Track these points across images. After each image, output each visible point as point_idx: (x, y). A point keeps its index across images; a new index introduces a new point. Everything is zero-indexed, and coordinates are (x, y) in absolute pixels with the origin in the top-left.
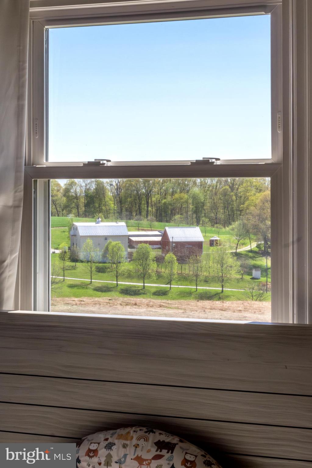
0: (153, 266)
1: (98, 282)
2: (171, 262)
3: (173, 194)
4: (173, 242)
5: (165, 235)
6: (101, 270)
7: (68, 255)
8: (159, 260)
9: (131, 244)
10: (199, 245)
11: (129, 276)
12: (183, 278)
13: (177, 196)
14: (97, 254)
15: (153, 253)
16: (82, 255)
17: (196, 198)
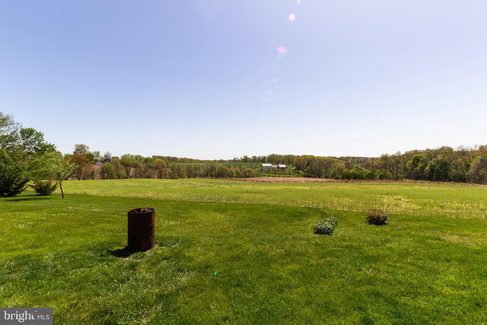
0: (277, 172)
1: (267, 175)
2: (280, 171)
4: (280, 167)
5: (278, 166)
6: (267, 173)
7: (261, 170)
8: (278, 171)
9: (272, 168)
10: (285, 168)
11: (273, 174)
12: (283, 174)
13: (279, 159)
14: (266, 170)
15: (277, 169)
16: (263, 170)
17: (283, 160)
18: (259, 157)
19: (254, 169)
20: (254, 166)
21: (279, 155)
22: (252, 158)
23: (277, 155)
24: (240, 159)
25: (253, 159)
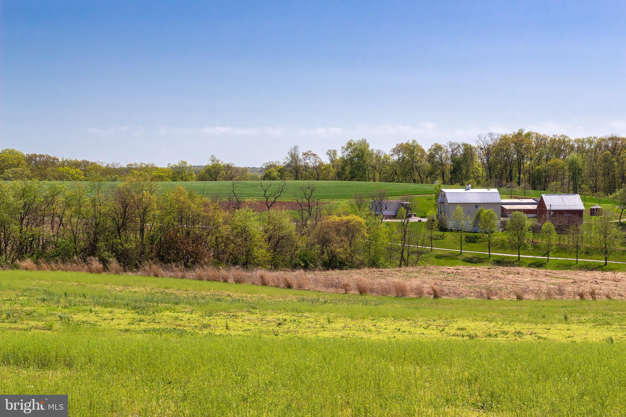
0: (529, 235)
1: (468, 253)
2: (549, 232)
3: (547, 160)
4: (550, 211)
5: (541, 204)
6: (471, 240)
7: (436, 223)
8: (535, 230)
9: (504, 213)
10: (579, 213)
11: (503, 246)
12: (562, 249)
13: (552, 162)
14: (467, 223)
15: (529, 222)
16: (450, 224)
17: (573, 164)
18: (438, 148)
19: (395, 217)
20: (394, 200)
21: (553, 141)
22: (396, 157)
23: (541, 141)
24: (326, 161)
25: (401, 163)
